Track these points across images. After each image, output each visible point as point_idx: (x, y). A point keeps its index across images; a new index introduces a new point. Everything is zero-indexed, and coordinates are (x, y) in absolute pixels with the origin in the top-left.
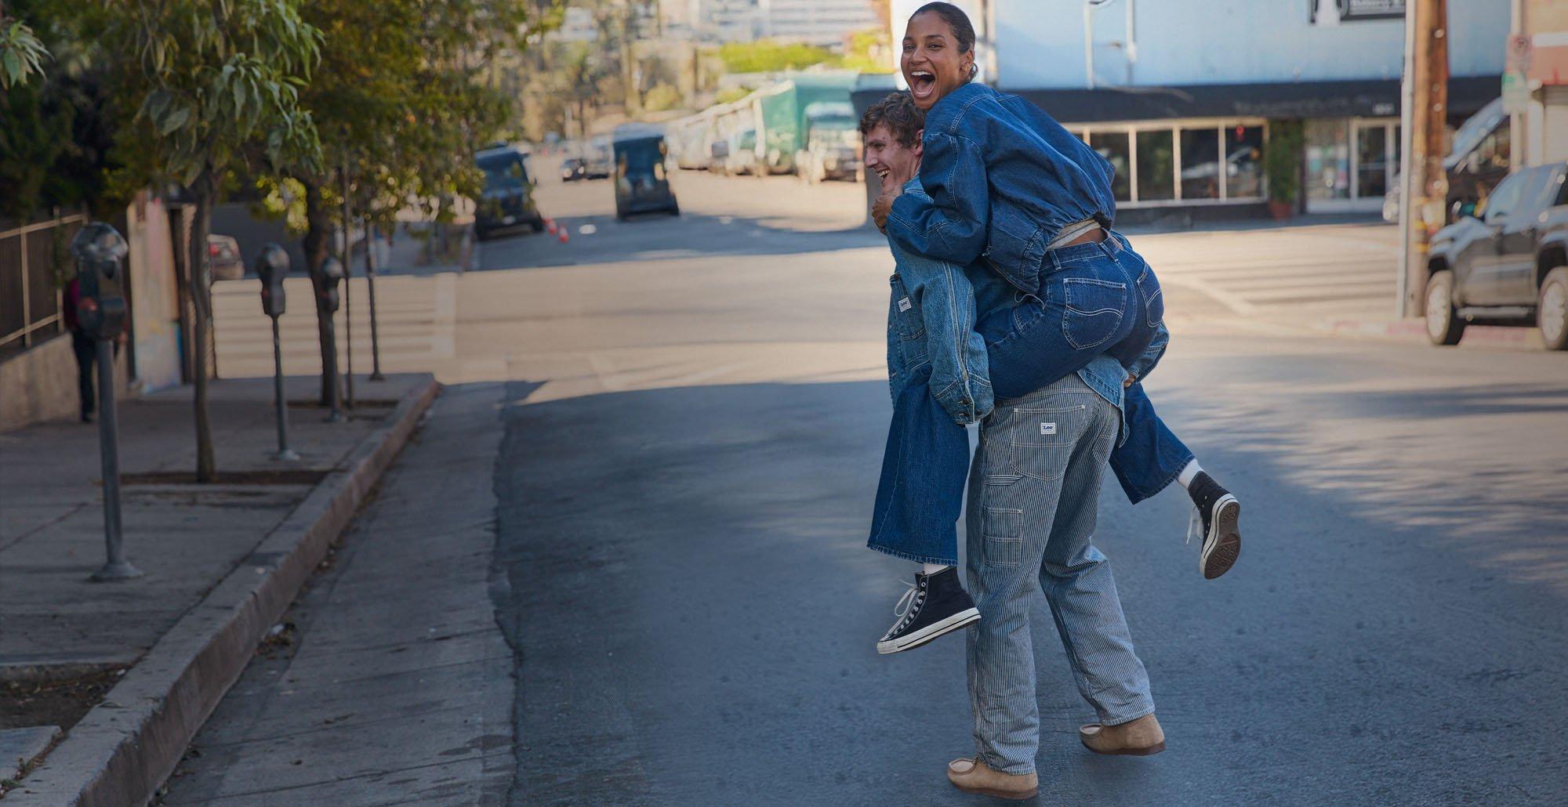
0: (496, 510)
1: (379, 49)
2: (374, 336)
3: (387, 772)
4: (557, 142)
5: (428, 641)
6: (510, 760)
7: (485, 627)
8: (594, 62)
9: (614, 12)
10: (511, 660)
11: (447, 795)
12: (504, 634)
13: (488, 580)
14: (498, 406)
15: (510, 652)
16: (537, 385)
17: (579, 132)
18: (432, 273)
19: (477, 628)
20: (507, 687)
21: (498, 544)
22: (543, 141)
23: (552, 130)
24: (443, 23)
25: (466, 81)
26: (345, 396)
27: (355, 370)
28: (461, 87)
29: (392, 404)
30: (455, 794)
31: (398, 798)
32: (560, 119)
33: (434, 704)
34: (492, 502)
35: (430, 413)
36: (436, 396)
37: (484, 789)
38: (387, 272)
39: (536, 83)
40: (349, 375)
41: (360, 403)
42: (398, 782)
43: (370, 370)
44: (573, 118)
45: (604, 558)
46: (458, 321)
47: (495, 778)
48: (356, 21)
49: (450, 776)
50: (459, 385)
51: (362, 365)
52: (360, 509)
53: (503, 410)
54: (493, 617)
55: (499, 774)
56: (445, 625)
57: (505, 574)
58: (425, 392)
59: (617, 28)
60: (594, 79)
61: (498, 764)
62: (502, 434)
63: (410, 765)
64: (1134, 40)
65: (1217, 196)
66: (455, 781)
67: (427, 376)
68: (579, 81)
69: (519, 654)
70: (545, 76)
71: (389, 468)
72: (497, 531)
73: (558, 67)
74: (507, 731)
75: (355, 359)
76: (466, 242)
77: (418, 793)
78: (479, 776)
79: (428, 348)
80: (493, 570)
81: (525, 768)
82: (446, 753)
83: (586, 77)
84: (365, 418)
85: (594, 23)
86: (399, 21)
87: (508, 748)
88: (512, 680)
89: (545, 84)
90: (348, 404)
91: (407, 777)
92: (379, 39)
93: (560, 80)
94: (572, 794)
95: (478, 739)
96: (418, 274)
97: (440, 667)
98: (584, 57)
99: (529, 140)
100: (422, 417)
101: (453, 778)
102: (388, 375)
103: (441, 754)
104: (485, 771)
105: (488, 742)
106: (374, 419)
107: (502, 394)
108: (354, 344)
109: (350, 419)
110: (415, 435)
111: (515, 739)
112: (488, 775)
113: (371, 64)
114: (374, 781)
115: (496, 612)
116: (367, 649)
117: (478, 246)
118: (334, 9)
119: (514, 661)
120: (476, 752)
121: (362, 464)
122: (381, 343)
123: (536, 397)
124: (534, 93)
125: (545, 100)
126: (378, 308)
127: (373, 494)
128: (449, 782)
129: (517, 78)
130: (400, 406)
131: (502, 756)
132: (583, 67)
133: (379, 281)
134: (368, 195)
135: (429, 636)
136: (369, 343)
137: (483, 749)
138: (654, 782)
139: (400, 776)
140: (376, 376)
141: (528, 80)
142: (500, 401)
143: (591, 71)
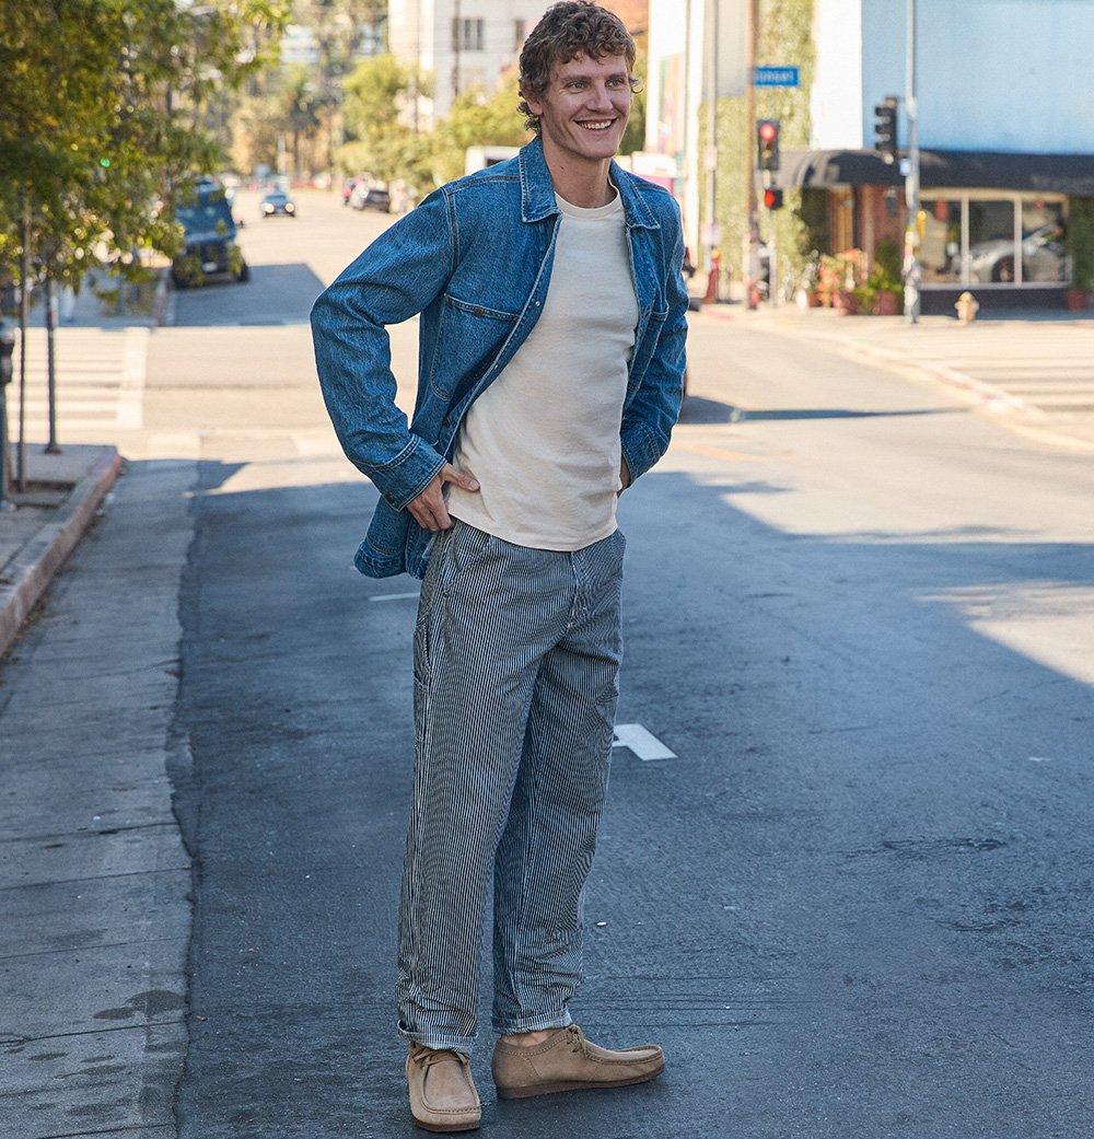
0: (180, 644)
1: (69, 96)
2: (52, 399)
3: (29, 1039)
4: (267, 176)
5: (91, 834)
6: (179, 1032)
7: (160, 819)
8: (313, 88)
9: (338, 32)
10: (187, 873)
11: (101, 1084)
12: (182, 832)
13: (167, 748)
14: (189, 495)
15: (187, 861)
16: (234, 468)
17: (291, 167)
18: (121, 326)
19: (151, 820)
20: (181, 914)
21: (180, 695)
22: (252, 174)
23: (262, 162)
24: (145, 56)
25: (169, 123)
26: (15, 475)
27: (29, 438)
28: (163, 130)
29: (67, 487)
30: (111, 1083)
31: (39, 1083)
32: (271, 150)
33: (93, 935)
34: (175, 633)
35: (110, 498)
36: (119, 475)
37: (148, 1078)
38: (71, 322)
39: (247, 108)
40: (20, 445)
41: (31, 484)
42: (41, 1057)
43: (45, 439)
44: (287, 150)
45: (304, 727)
46: (148, 386)
47: (162, 1062)
48: (45, 62)
49: (106, 1054)
50: (146, 462)
51: (37, 433)
52: (23, 628)
53: (193, 499)
54: (169, 805)
55: (164, 1056)
56: (113, 812)
57: (186, 740)
58: (107, 471)
59: (340, 49)
60: (312, 107)
61: (166, 1040)
62: (191, 534)
63: (57, 1031)
64: (914, 94)
65: (1011, 280)
66: (112, 1063)
67: (109, 450)
68: (296, 108)
69: (198, 867)
70: (257, 102)
71: (60, 573)
72: (179, 674)
73: (273, 92)
74: (176, 987)
75: (28, 424)
76: (161, 290)
77: (66, 1076)
78: (141, 1056)
79: (112, 415)
80: (174, 734)
81: (198, 1048)
82: (102, 1015)
83: (303, 105)
84: (35, 506)
85: (315, 43)
86: (94, 65)
87: (179, 1013)
88: (187, 906)
89: (257, 110)
90: (18, 485)
91: (54, 1050)
92: (69, 86)
93: (274, 107)
94: (255, 1098)
95: (142, 996)
96: (106, 327)
97: (102, 878)
98: (302, 84)
99: (235, 172)
100: (101, 502)
101: (110, 1057)
102: (66, 446)
103: (96, 1017)
104: (150, 1049)
105: (154, 1002)
106: (47, 507)
107: (193, 477)
108: (28, 406)
109: (19, 507)
110: (92, 527)
111: (187, 1000)
112: (153, 1055)
113: (59, 114)
114: (12, 1051)
115: (173, 797)
116: (18, 840)
117: (174, 295)
118: (20, 45)
119: (191, 876)
120: (140, 1017)
121: (30, 570)
122: (59, 406)
123: (232, 485)
124: (245, 120)
125: (256, 129)
126: (58, 365)
127: (39, 608)
128: (104, 1063)
129: (225, 102)
130: (77, 491)
131: (170, 1028)
132: (300, 93)
133: (60, 334)
134: (52, 248)
135: (93, 827)
136: (45, 406)
137: (149, 1013)
138: (356, 1090)
139: (45, 1047)
140: (52, 448)
141: (238, 105)
142: (191, 489)
143: (309, 98)
